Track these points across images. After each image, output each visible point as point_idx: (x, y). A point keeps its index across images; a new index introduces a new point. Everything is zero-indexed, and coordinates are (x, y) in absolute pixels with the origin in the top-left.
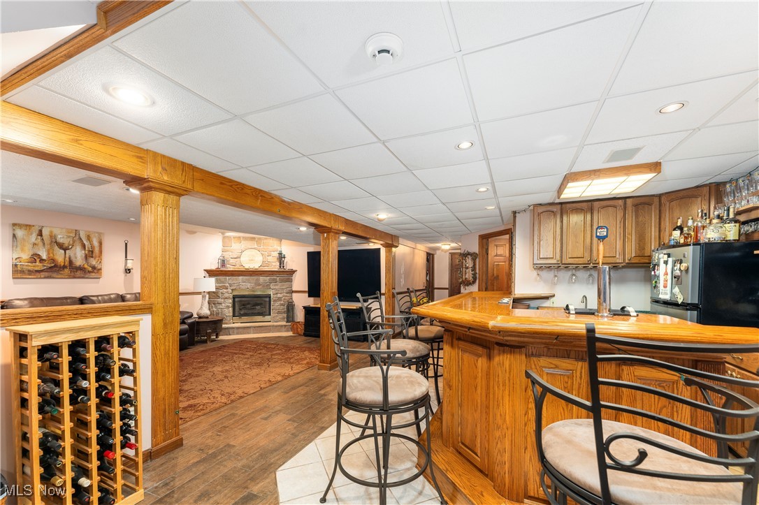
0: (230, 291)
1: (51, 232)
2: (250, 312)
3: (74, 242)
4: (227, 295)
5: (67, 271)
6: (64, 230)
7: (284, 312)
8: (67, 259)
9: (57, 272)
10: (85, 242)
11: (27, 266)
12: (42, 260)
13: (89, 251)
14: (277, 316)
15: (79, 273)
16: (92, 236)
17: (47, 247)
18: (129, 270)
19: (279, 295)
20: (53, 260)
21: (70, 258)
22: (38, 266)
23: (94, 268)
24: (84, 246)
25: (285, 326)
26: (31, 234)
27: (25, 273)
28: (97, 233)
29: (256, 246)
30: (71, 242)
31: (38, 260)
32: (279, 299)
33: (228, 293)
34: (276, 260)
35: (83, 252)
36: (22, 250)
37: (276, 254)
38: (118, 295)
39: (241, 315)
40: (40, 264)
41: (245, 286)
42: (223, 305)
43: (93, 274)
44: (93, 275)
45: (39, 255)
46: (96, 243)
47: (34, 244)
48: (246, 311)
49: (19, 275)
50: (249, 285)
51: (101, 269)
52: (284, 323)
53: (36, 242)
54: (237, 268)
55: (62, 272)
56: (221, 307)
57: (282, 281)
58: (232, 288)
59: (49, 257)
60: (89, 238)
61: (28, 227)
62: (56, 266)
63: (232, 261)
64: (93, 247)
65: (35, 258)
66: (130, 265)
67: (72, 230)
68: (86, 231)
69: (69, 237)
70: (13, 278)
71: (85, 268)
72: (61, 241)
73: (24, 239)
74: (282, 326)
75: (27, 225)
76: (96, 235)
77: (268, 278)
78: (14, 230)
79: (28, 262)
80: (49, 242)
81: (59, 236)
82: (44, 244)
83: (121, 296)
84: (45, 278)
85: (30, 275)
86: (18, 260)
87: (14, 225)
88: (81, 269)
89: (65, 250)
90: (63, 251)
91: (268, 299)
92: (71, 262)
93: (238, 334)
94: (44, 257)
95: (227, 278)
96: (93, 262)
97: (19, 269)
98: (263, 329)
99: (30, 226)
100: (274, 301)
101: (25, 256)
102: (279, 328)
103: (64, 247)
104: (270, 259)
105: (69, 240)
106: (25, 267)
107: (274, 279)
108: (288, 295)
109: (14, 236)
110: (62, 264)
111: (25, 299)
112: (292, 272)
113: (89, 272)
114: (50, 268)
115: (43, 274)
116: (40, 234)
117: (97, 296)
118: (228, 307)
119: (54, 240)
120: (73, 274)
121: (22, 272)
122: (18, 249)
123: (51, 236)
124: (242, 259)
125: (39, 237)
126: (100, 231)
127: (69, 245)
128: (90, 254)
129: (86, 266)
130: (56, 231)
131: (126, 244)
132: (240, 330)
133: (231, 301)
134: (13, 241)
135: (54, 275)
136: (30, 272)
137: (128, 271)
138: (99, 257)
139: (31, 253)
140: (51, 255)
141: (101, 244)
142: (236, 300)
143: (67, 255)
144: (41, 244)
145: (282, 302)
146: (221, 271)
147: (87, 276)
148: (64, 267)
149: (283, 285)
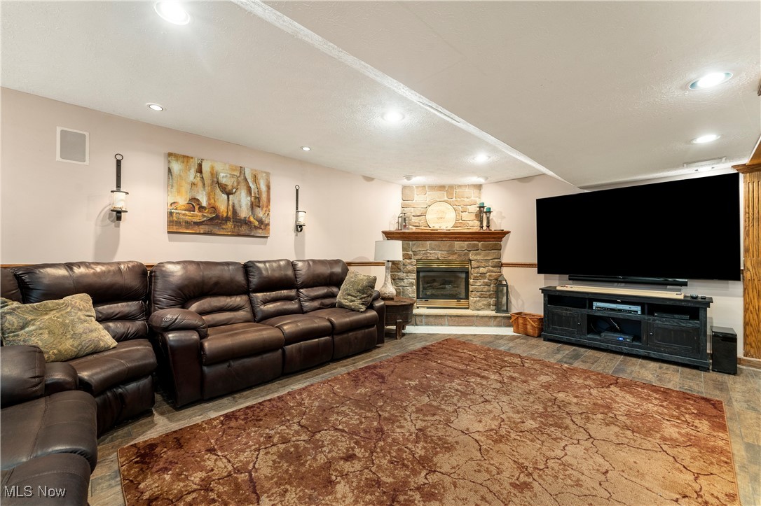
0: (414, 261)
1: (212, 168)
2: (439, 292)
3: (238, 183)
4: (410, 268)
5: (230, 225)
6: (227, 167)
7: (490, 296)
8: (230, 207)
9: (219, 225)
10: (251, 185)
11: (184, 215)
12: (201, 208)
13: (256, 197)
14: (479, 301)
15: (244, 229)
16: (259, 176)
17: (208, 188)
18: (301, 226)
19: (482, 270)
20: (214, 209)
21: (233, 207)
22: (197, 216)
23: (261, 222)
24: (249, 190)
25: (496, 317)
26: (190, 169)
27: (181, 225)
28: (265, 172)
29: (446, 199)
30: (235, 184)
31: (197, 208)
32: (483, 275)
33: (412, 265)
34: (473, 217)
35: (249, 198)
36: (179, 192)
37: (475, 209)
38: (288, 261)
39: (427, 297)
40: (200, 214)
41: (435, 254)
42: (405, 281)
43: (260, 231)
44: (260, 233)
45: (198, 200)
46: (263, 188)
47: (193, 184)
48: (434, 292)
49: (175, 229)
50: (440, 255)
51: (268, 224)
52: (493, 313)
53: (195, 181)
54: (423, 229)
55: (224, 227)
56: (402, 284)
57: (486, 249)
58: (417, 257)
59: (209, 204)
60: (255, 178)
61: (185, 159)
62: (217, 217)
63: (414, 220)
64: (259, 192)
65: (194, 203)
66: (301, 221)
67: (236, 167)
68: (252, 170)
69: (233, 176)
70: (169, 232)
71: (250, 222)
72: (223, 181)
73: (180, 176)
74: (490, 317)
75: (184, 157)
76: (264, 174)
77: (466, 243)
78: (169, 162)
79: (185, 210)
80: (210, 182)
81: (222, 175)
82: (204, 184)
83: (292, 263)
84: (205, 234)
85: (187, 228)
86: (173, 206)
87: (170, 155)
88: (246, 222)
89: (229, 194)
90: (225, 197)
91: (463, 275)
92: (234, 212)
93: (427, 324)
94: (204, 204)
95: (411, 243)
96: (260, 213)
97: (175, 218)
98: (462, 319)
99: (188, 157)
100: (476, 278)
101: (182, 201)
102: (484, 321)
103: (227, 190)
104: (465, 216)
105: (233, 180)
106: (181, 217)
107: (475, 245)
108: (495, 269)
109: (169, 170)
110: (225, 215)
111: (178, 263)
112: (502, 234)
113: (256, 228)
114: (212, 219)
115: (202, 229)
116: (200, 170)
117: (264, 262)
118: (411, 284)
119: (215, 179)
120: (236, 230)
121: (178, 223)
122: (174, 189)
123: (212, 174)
124: (429, 217)
125: (199, 174)
126: (268, 171)
127: (233, 188)
128: (256, 203)
129: (252, 219)
130: (219, 167)
131: (297, 190)
132: (431, 319)
133: (414, 276)
134: (169, 178)
135: (216, 230)
136: (188, 224)
137: (299, 228)
138: (267, 207)
139: (189, 197)
140: (212, 201)
141: (268, 188)
142: (421, 274)
143: (231, 203)
144: (200, 184)
145: (486, 281)
146: (404, 233)
147: (252, 234)
148: (227, 219)
149: (487, 255)
